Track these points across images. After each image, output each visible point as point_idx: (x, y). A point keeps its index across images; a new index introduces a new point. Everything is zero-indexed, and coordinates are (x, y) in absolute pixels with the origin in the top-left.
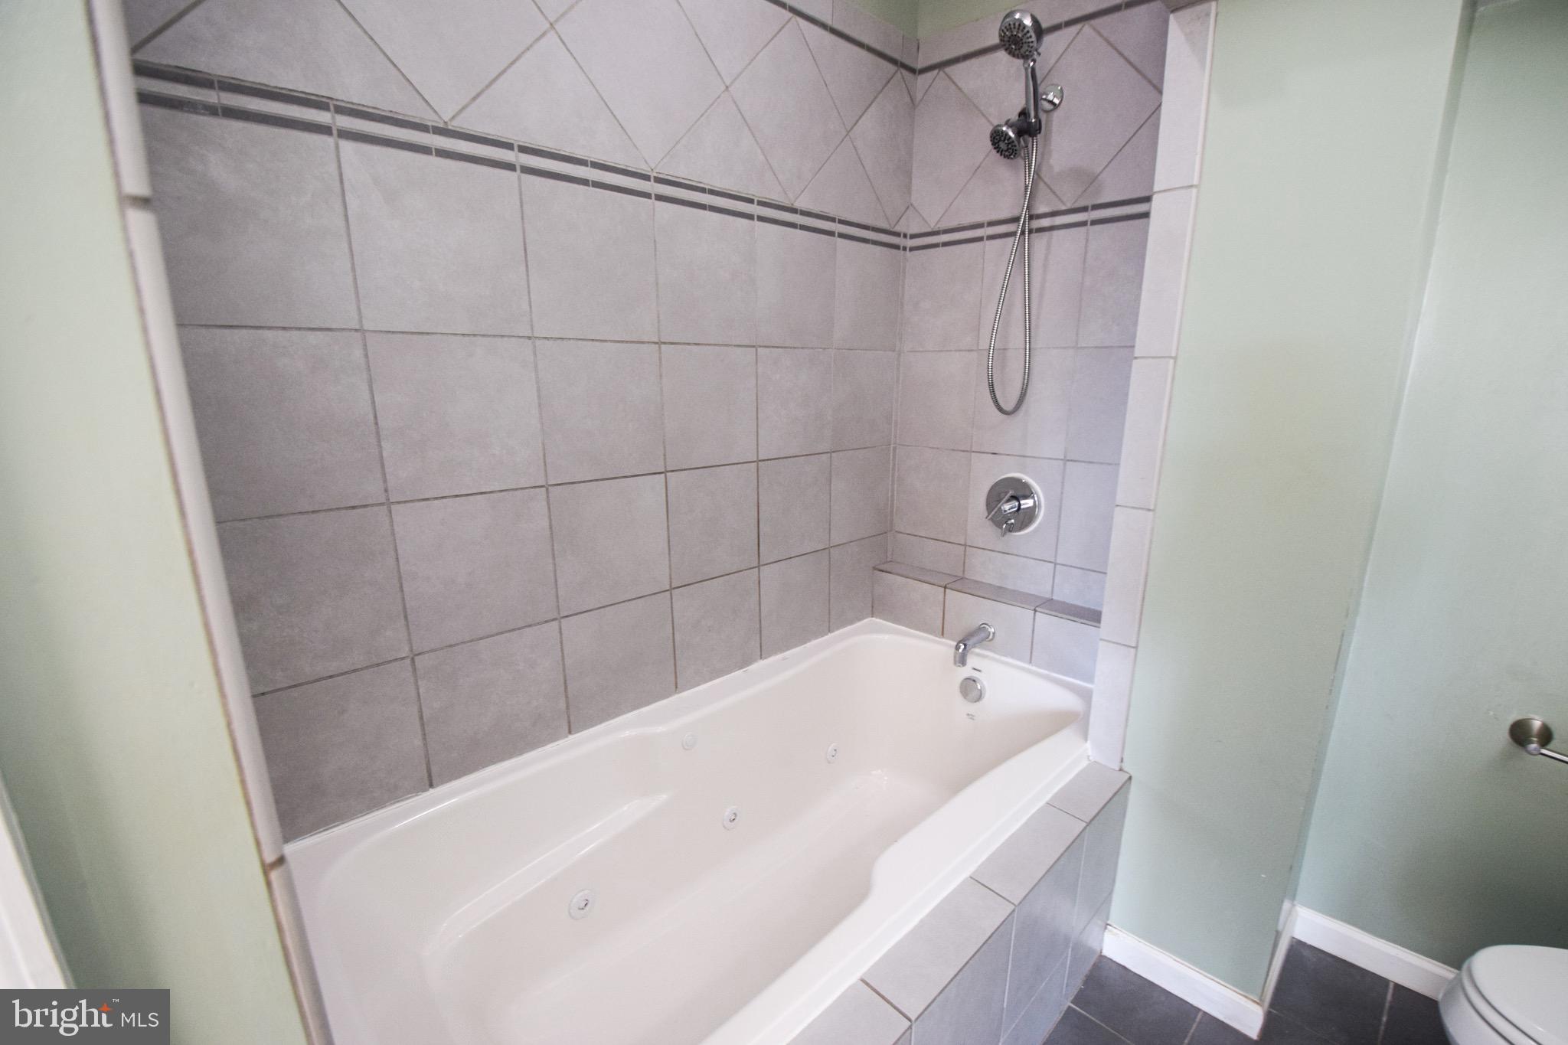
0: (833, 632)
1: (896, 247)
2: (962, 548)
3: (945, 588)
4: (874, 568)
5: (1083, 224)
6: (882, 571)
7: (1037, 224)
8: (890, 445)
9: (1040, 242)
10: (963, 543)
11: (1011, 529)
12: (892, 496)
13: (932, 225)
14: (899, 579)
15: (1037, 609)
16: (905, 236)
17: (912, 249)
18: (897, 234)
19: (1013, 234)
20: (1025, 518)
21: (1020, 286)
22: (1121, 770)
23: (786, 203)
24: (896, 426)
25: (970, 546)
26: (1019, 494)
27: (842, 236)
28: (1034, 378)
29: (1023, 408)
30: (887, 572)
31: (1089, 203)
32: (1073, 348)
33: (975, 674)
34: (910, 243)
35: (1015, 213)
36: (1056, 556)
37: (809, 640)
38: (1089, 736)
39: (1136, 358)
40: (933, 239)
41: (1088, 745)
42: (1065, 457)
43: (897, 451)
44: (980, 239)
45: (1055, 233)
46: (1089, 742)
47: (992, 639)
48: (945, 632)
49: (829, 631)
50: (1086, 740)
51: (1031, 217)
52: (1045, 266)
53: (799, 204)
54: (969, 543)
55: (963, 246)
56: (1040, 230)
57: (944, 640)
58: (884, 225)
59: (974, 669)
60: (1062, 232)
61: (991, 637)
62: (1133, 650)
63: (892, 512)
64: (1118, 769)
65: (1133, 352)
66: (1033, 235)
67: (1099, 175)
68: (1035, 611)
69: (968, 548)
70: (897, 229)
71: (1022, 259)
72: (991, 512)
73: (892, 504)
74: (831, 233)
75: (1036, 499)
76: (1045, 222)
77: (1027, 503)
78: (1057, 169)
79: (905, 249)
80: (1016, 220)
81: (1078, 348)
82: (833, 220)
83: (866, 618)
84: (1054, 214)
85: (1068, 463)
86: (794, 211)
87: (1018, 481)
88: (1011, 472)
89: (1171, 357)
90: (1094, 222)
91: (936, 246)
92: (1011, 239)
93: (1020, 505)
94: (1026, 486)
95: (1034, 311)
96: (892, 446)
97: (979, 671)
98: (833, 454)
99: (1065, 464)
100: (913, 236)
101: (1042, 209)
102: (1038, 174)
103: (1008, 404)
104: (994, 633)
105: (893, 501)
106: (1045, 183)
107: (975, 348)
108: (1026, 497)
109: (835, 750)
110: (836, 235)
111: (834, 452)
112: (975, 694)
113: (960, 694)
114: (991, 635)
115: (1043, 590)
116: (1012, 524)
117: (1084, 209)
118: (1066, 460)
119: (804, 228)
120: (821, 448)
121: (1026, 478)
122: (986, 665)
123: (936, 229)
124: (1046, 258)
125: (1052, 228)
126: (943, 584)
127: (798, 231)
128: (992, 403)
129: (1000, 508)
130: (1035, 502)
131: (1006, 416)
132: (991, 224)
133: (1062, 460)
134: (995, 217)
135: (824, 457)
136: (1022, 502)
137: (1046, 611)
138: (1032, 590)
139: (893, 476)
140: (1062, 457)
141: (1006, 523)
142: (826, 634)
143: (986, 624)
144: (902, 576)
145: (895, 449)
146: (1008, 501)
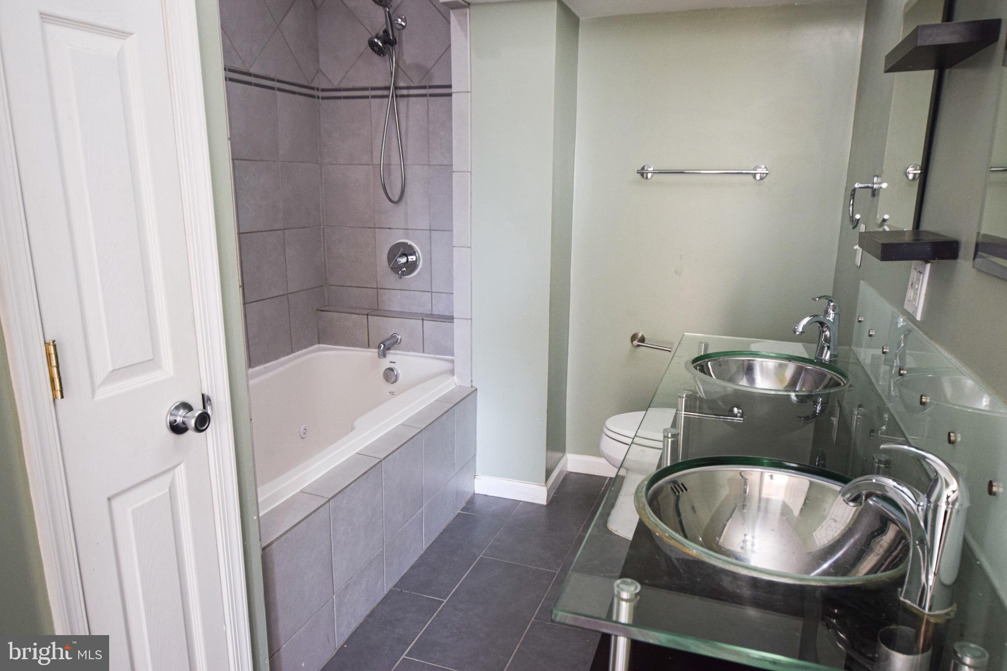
0: (294, 352)
1: (313, 96)
2: (376, 290)
3: (368, 315)
4: (317, 310)
5: (425, 95)
6: (323, 311)
7: (400, 92)
8: (320, 226)
9: (403, 103)
10: (375, 287)
11: (404, 274)
12: (325, 261)
13: (336, 84)
14: (336, 314)
15: (424, 318)
16: (318, 89)
17: (323, 98)
18: (313, 88)
19: (388, 96)
20: (411, 267)
21: (394, 130)
22: (472, 386)
23: (243, 69)
24: (323, 213)
25: (381, 288)
26: (406, 252)
27: (280, 90)
28: (408, 181)
29: (404, 199)
30: (327, 311)
31: (427, 84)
32: (427, 165)
33: (392, 365)
34: (321, 94)
35: (387, 84)
36: (431, 289)
37: (280, 357)
38: (455, 373)
39: (454, 172)
40: (336, 94)
41: (455, 377)
42: (430, 228)
43: (325, 230)
44: (367, 97)
45: (411, 99)
46: (455, 375)
47: (400, 342)
48: (370, 344)
49: (292, 352)
50: (454, 375)
51: (396, 88)
52: (407, 117)
53: (252, 70)
54: (379, 287)
55: (358, 100)
56: (402, 96)
57: (370, 350)
58: (305, 83)
59: (391, 362)
60: (414, 99)
61: (399, 341)
62: (470, 321)
63: (325, 271)
64: (470, 386)
65: (452, 169)
66: (398, 98)
67: (431, 68)
68: (423, 320)
69: (379, 290)
70: (312, 85)
71: (394, 112)
72: (391, 263)
73: (325, 266)
74: (272, 88)
75: (417, 255)
76: (405, 92)
77: (412, 258)
78: (408, 62)
79: (318, 98)
80: (388, 88)
81: (430, 165)
82: (273, 80)
83: (315, 345)
84: (408, 88)
85: (432, 231)
86: (249, 74)
87: (405, 244)
88: (400, 239)
89: (468, 172)
90: (431, 95)
91: (339, 98)
92: (386, 99)
93: (408, 259)
94: (411, 247)
95: (404, 142)
96: (322, 226)
97: (394, 363)
98: (285, 231)
99: (430, 232)
100: (323, 90)
101: (402, 84)
102: (398, 65)
103: (396, 198)
104: (401, 339)
105: (325, 264)
106: (402, 69)
107: (371, 163)
108: (411, 255)
109: (305, 429)
110: (276, 89)
111: (285, 229)
112: (394, 378)
113: (384, 380)
114: (399, 340)
115: (426, 310)
116: (404, 271)
117: (424, 87)
118: (430, 230)
119: (256, 85)
120: (277, 226)
121: (410, 243)
122: (399, 359)
123: (338, 87)
124: (407, 113)
125: (409, 96)
126: (366, 313)
127: (253, 87)
128: (385, 196)
129: (396, 260)
130: (416, 257)
131: (393, 204)
132: (373, 89)
133: (428, 230)
134: (375, 85)
135: (280, 232)
136: (409, 257)
137: (429, 319)
138: (421, 310)
139: (324, 246)
140: (429, 228)
141: (401, 270)
142: (291, 354)
143: (396, 334)
144: (338, 312)
145: (324, 228)
146: (400, 256)
